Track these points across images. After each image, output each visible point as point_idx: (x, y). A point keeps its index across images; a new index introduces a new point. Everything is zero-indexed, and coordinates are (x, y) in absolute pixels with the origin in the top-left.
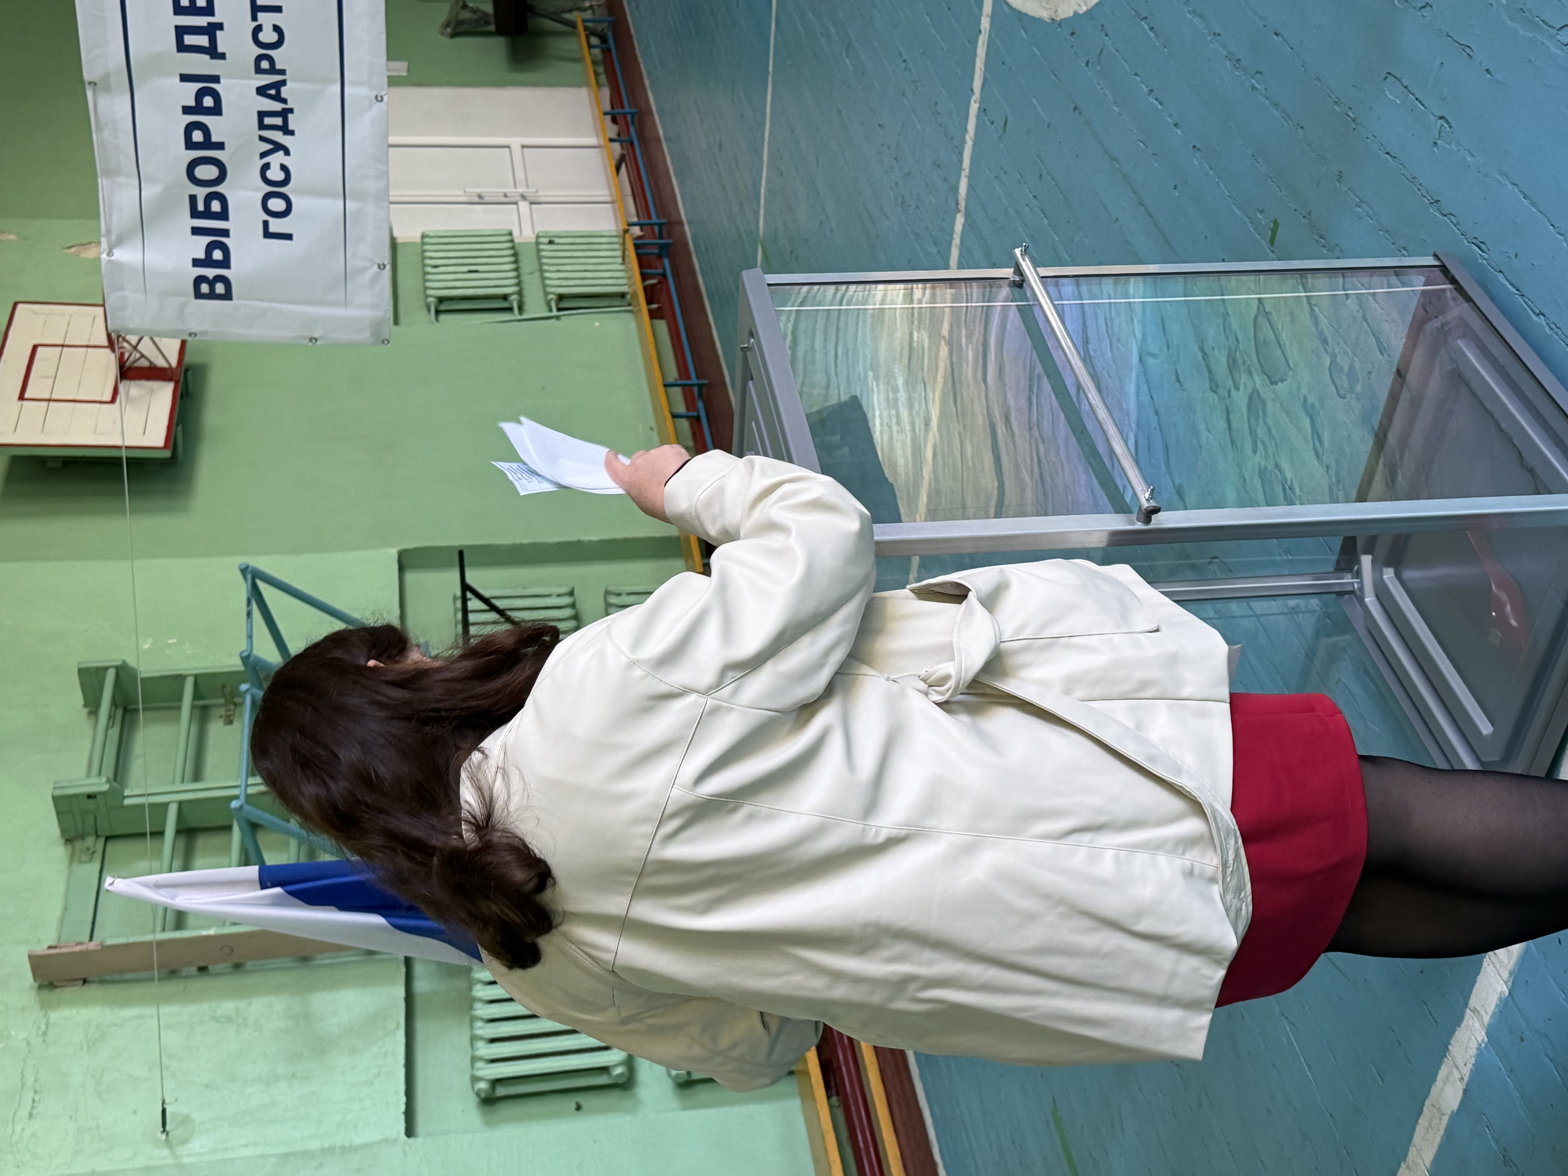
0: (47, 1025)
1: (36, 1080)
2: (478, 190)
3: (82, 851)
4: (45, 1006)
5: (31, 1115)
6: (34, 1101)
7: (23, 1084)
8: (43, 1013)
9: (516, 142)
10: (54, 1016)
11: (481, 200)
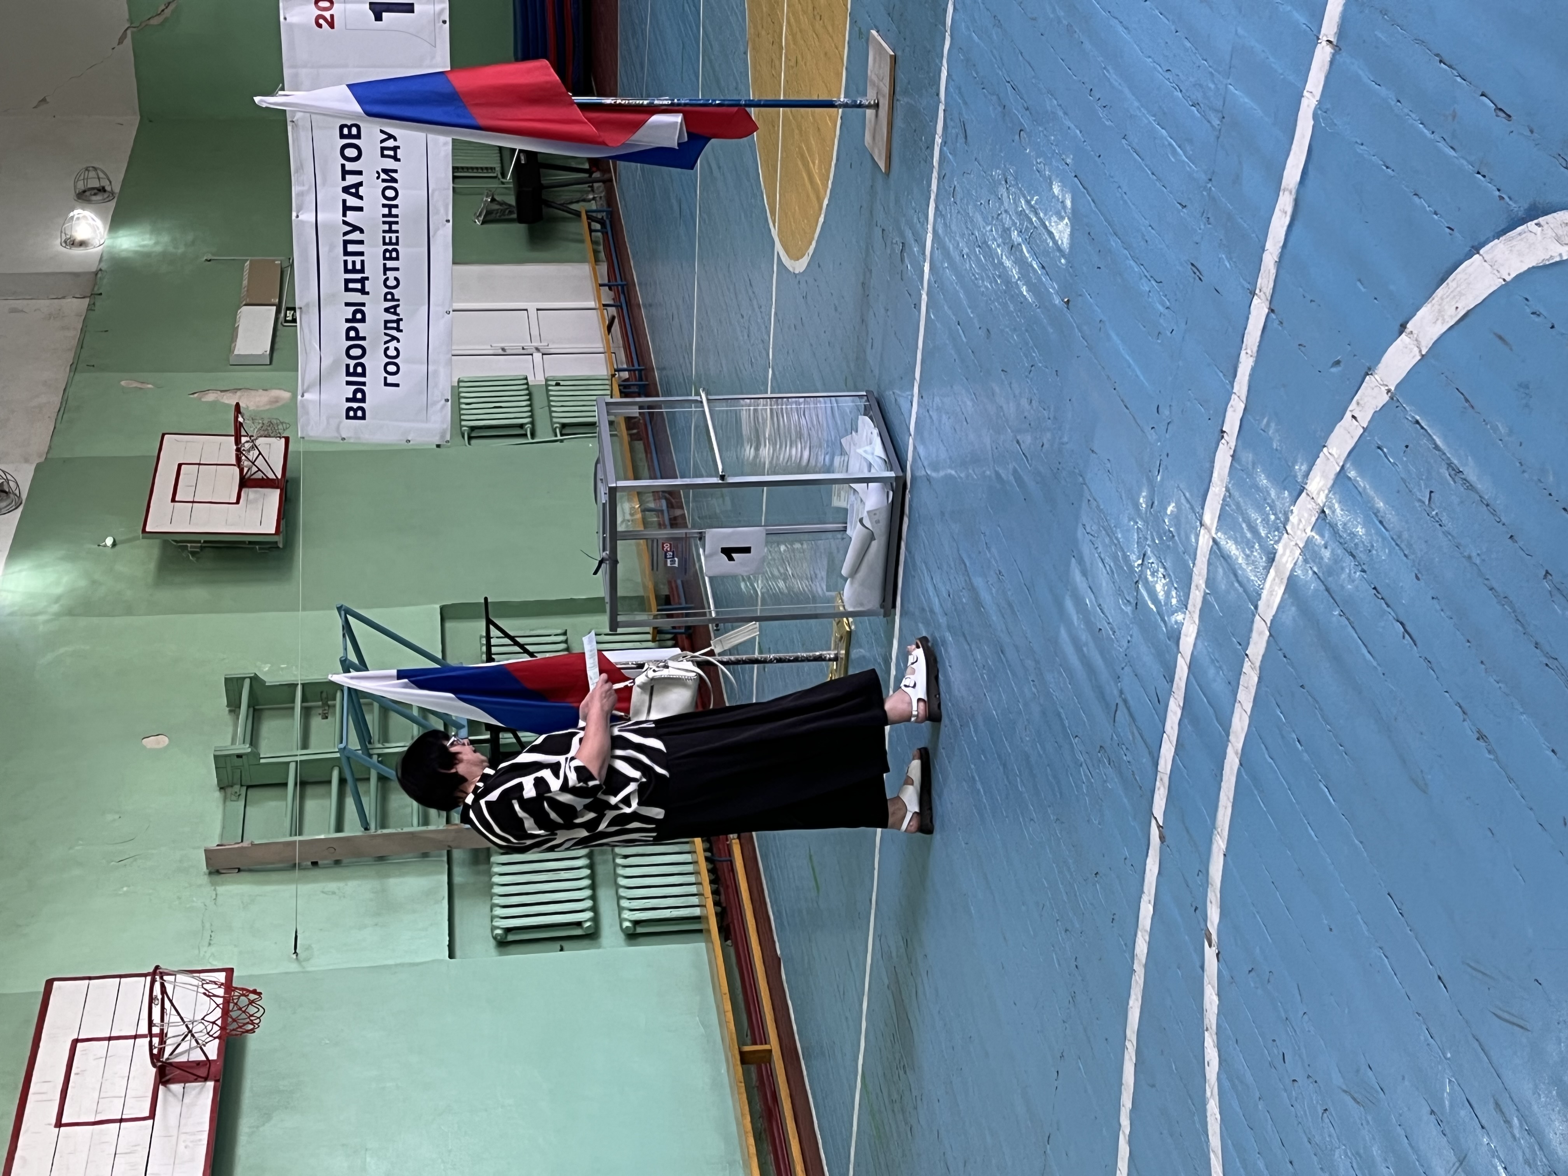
0: (216, 895)
1: (211, 925)
2: (503, 345)
3: (231, 794)
4: (214, 884)
5: (210, 944)
6: (211, 936)
7: (203, 927)
8: (213, 888)
9: (532, 306)
10: (221, 889)
11: (504, 352)
